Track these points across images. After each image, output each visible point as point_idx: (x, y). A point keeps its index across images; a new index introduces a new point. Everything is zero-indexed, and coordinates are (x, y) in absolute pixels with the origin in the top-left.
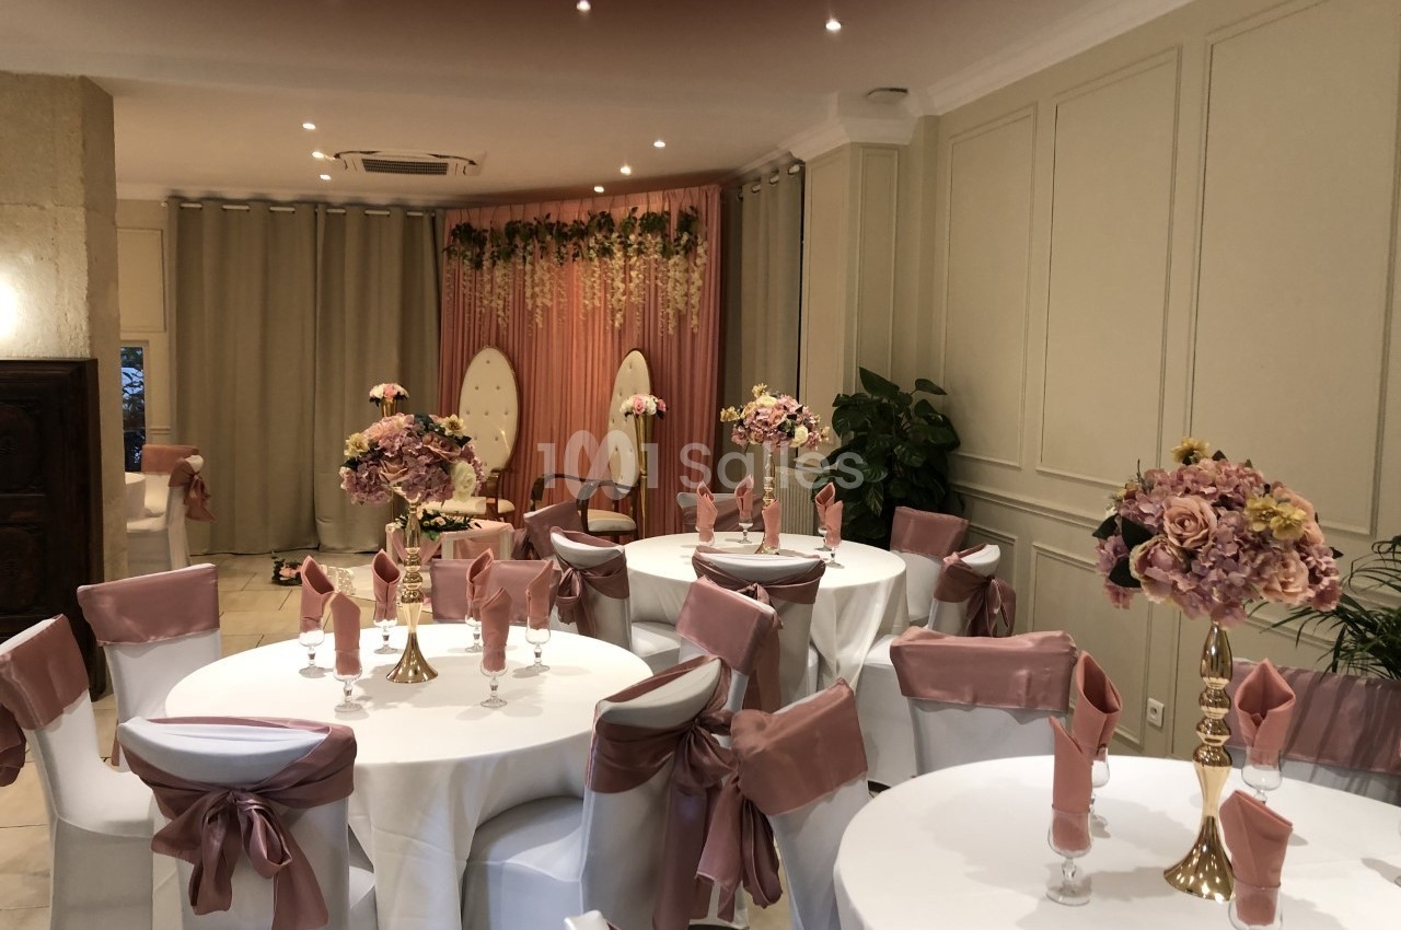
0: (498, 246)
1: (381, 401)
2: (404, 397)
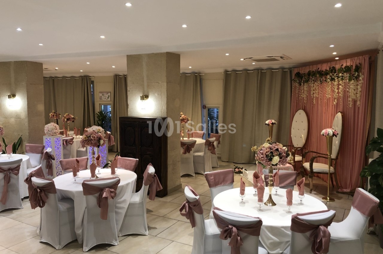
0: (305, 78)
1: (268, 125)
2: (275, 123)
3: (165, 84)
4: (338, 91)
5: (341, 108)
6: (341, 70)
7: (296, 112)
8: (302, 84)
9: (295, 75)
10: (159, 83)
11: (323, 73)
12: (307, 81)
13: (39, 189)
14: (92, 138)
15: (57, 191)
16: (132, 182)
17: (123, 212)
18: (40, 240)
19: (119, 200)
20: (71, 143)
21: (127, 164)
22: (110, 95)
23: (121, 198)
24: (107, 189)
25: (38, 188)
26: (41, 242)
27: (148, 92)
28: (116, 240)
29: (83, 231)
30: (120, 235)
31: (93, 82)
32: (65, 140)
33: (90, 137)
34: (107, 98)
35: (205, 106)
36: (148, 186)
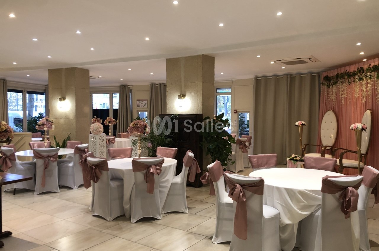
0: (333, 81)
1: (298, 126)
2: (304, 125)
3: (201, 84)
4: (366, 89)
5: (370, 105)
6: (369, 70)
7: (325, 113)
8: (331, 86)
9: (324, 79)
10: (195, 83)
11: (351, 74)
12: (335, 83)
13: (95, 167)
14: (139, 125)
15: (109, 169)
16: (174, 164)
17: (166, 191)
18: (93, 214)
19: (163, 180)
20: (113, 142)
21: (167, 153)
22: (146, 103)
23: (165, 178)
24: (153, 166)
25: (93, 166)
26: (93, 216)
27: (185, 92)
28: (160, 215)
29: (130, 206)
30: (163, 213)
31: (131, 91)
32: (108, 139)
33: (137, 124)
34: (144, 105)
35: (236, 111)
36: (188, 168)
